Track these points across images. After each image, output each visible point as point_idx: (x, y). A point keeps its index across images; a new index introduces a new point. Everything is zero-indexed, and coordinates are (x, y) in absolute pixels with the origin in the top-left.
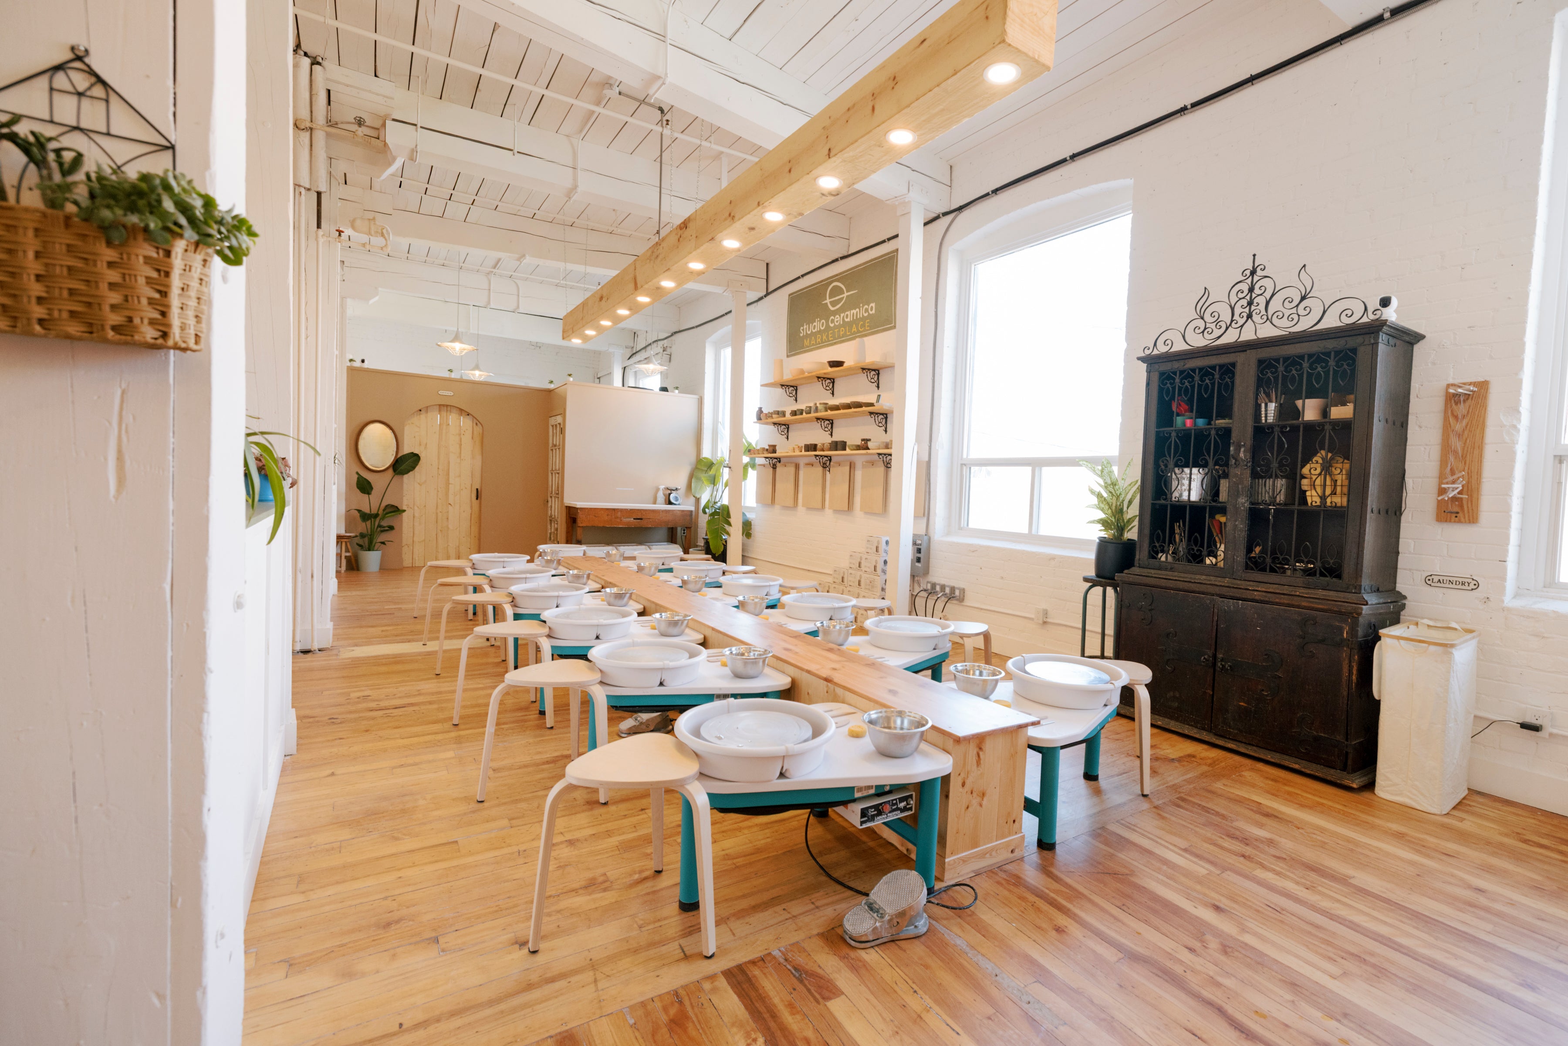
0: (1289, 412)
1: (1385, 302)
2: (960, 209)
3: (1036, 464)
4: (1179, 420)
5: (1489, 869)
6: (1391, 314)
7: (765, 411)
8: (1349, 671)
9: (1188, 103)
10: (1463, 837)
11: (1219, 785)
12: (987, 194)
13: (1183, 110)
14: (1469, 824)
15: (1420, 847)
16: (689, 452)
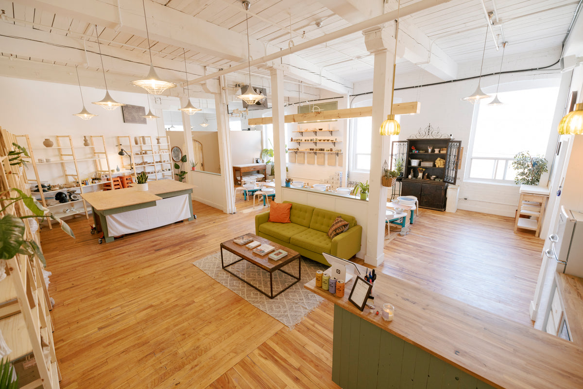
0: (433, 151)
1: (451, 135)
2: (357, 95)
4: (414, 151)
5: (462, 218)
6: (452, 137)
7: (293, 139)
8: (443, 194)
10: (459, 215)
11: (425, 213)
14: (458, 213)
15: (454, 217)
16: (260, 147)
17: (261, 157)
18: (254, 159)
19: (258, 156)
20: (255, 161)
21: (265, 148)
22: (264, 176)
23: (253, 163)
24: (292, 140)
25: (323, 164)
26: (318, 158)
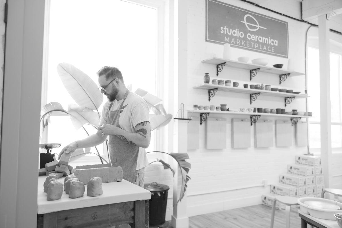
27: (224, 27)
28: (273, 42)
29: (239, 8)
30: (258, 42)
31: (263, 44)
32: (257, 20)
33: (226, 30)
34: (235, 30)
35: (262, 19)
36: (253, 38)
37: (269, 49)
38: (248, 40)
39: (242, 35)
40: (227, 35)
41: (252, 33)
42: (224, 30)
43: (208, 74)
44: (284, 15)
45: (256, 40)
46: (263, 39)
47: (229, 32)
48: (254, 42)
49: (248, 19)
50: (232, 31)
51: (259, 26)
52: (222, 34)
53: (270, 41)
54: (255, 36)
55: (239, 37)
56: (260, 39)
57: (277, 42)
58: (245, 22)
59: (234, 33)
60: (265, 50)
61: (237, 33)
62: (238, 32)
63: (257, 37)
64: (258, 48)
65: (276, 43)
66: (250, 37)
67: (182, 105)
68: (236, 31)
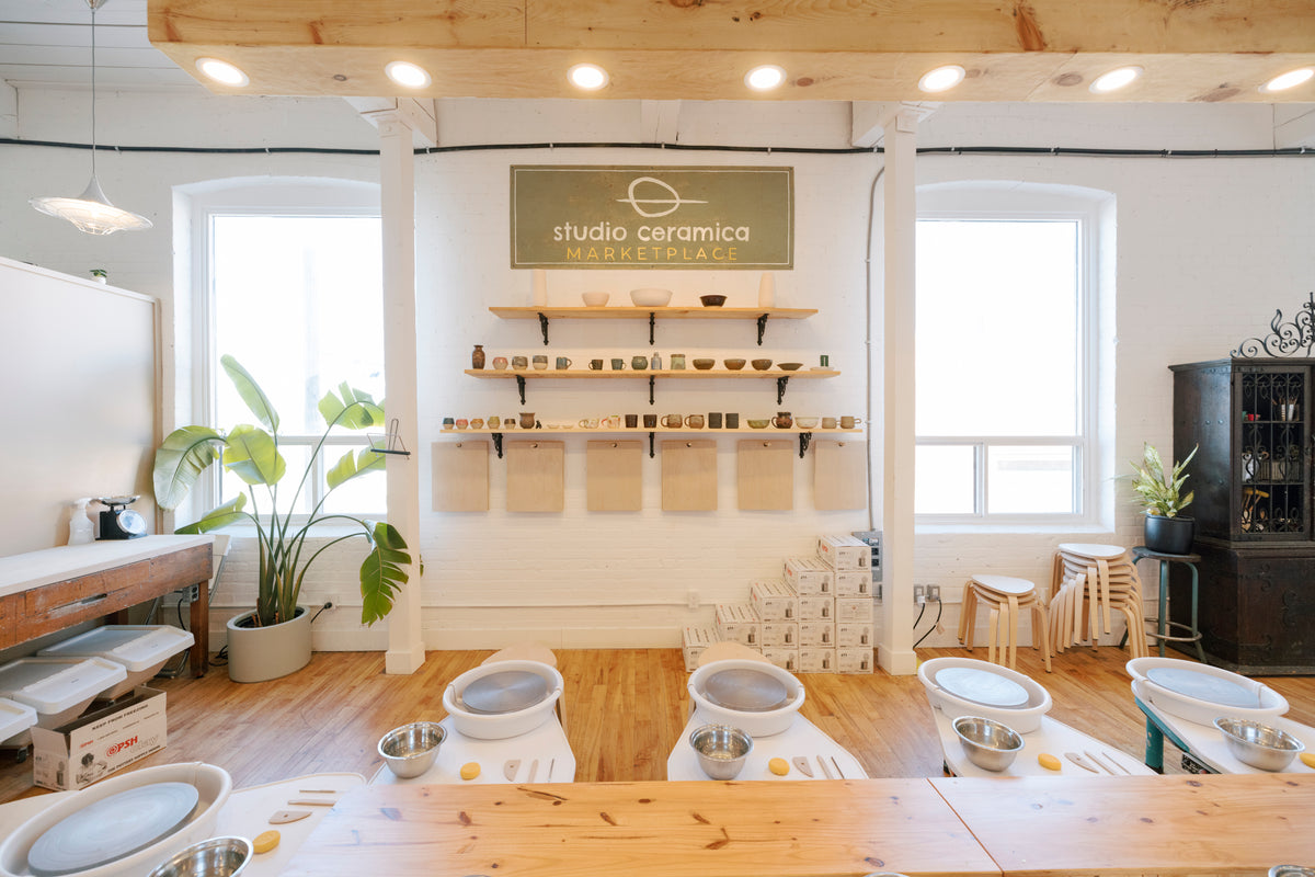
3: (980, 444)
9: (1170, 148)
12: (948, 150)
13: (1164, 153)
16: (136, 416)
17: (146, 483)
18: (68, 508)
19: (113, 478)
20: (84, 525)
21: (181, 416)
22: (186, 639)
23: (64, 538)
24: (479, 362)
25: (705, 505)
26: (666, 472)
27: (563, 226)
28: (729, 234)
29: (613, 167)
30: (675, 242)
31: (694, 246)
32: (672, 186)
33: (571, 232)
34: (599, 226)
35: (689, 180)
36: (660, 236)
37: (718, 254)
38: (643, 244)
39: (620, 234)
40: (574, 243)
41: (653, 223)
42: (563, 232)
43: (481, 347)
44: (774, 150)
45: (669, 240)
46: (691, 233)
47: (580, 235)
48: (665, 245)
49: (641, 191)
50: (588, 231)
51: (678, 201)
52: (558, 242)
53: (721, 233)
54: (666, 230)
55: (612, 242)
56: (684, 233)
57: (747, 230)
58: (632, 200)
59: (596, 233)
60: (701, 259)
61: (604, 232)
62: (608, 229)
63: (670, 230)
64: (679, 258)
65: (742, 234)
66: (645, 233)
67: (395, 422)
68: (601, 229)
